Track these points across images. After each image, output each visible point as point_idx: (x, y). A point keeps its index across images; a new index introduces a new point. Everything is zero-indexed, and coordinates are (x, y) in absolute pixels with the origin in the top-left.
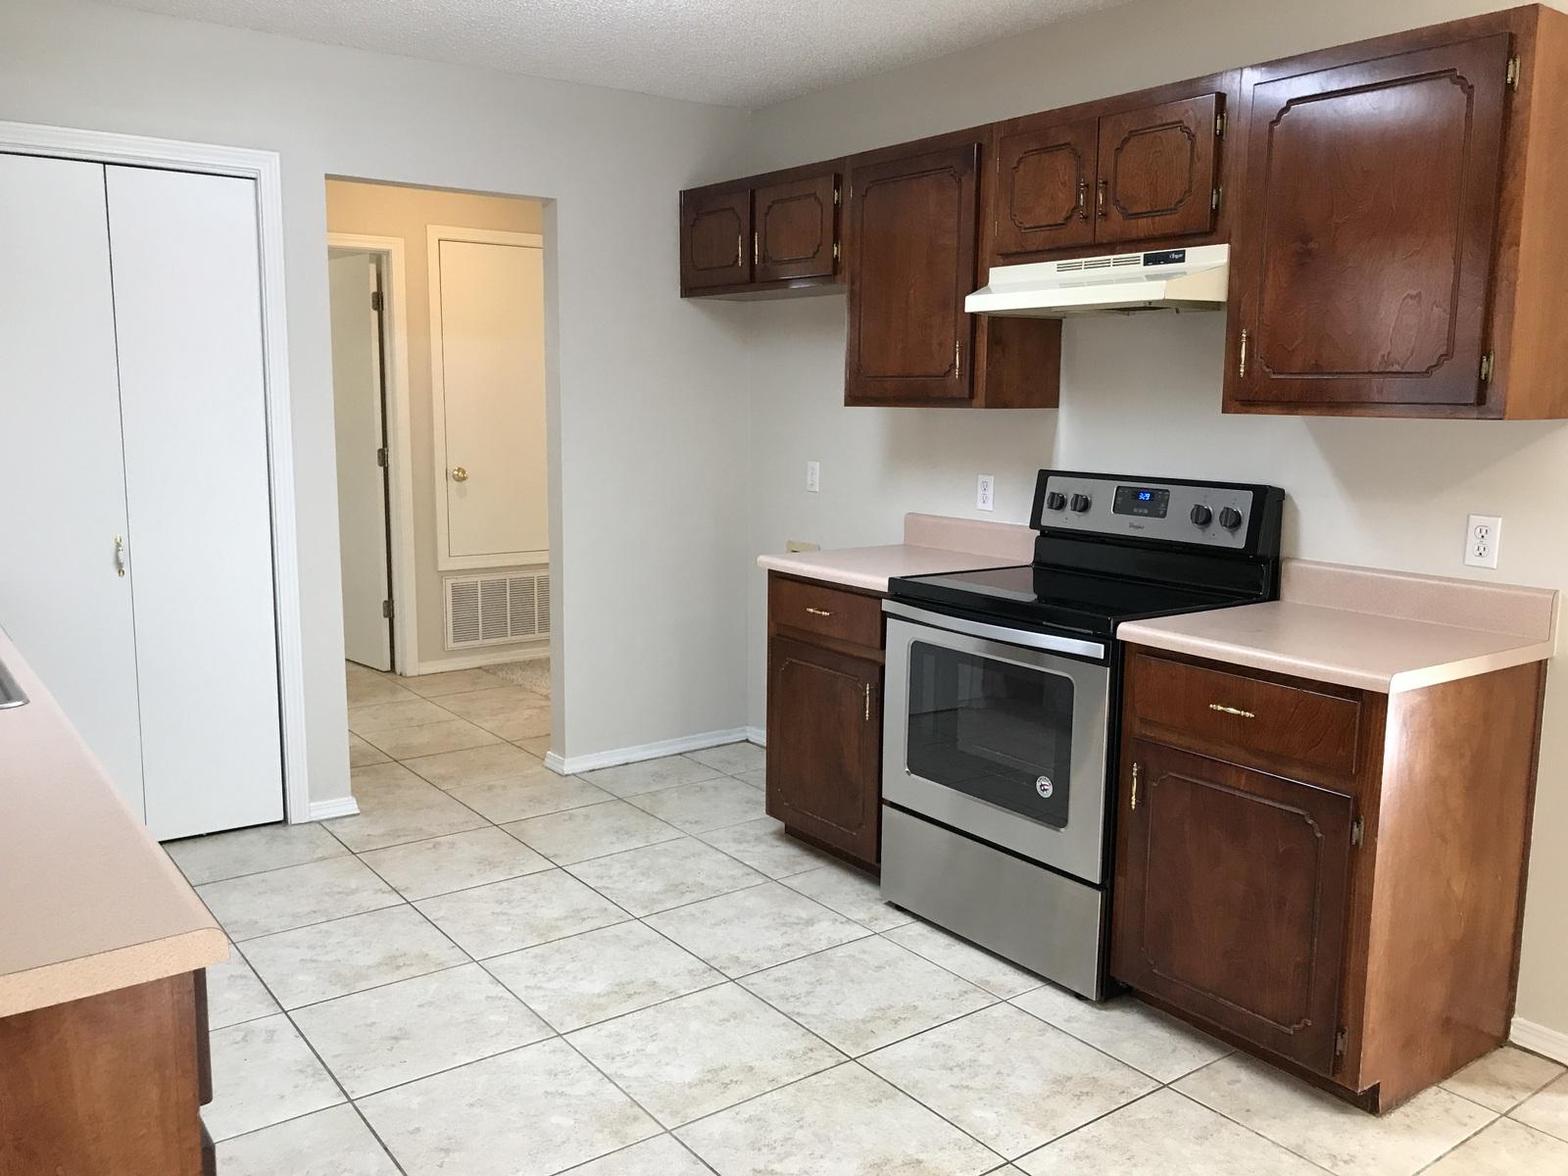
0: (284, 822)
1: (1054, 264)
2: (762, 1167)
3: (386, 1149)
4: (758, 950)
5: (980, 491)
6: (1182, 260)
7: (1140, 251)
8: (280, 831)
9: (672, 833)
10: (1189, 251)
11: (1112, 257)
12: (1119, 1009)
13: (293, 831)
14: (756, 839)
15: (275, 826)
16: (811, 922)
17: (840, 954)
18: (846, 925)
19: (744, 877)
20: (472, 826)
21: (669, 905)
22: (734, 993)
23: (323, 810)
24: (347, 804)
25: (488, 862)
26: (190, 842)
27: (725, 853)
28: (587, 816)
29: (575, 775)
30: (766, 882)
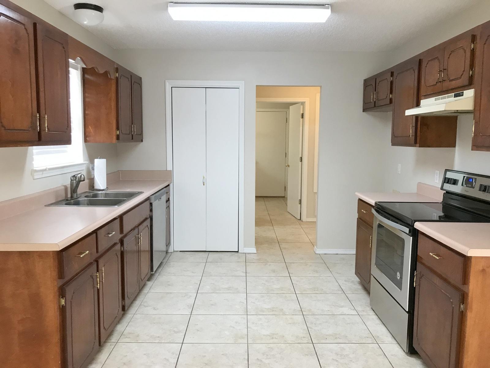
0: (238, 252)
1: (434, 98)
2: (260, 359)
3: (188, 326)
4: (319, 310)
5: (436, 175)
6: (463, 95)
7: (453, 93)
8: (236, 254)
9: (330, 274)
10: (464, 92)
11: (447, 95)
12: (414, 357)
13: (239, 254)
14: (352, 282)
15: (235, 252)
16: (342, 307)
17: (341, 317)
18: (352, 310)
19: (337, 290)
20: (279, 262)
21: (307, 293)
22: (300, 318)
23: (247, 250)
24: (254, 250)
25: (274, 271)
26: (215, 252)
27: (338, 283)
28: (311, 265)
29: (319, 254)
30: (342, 293)
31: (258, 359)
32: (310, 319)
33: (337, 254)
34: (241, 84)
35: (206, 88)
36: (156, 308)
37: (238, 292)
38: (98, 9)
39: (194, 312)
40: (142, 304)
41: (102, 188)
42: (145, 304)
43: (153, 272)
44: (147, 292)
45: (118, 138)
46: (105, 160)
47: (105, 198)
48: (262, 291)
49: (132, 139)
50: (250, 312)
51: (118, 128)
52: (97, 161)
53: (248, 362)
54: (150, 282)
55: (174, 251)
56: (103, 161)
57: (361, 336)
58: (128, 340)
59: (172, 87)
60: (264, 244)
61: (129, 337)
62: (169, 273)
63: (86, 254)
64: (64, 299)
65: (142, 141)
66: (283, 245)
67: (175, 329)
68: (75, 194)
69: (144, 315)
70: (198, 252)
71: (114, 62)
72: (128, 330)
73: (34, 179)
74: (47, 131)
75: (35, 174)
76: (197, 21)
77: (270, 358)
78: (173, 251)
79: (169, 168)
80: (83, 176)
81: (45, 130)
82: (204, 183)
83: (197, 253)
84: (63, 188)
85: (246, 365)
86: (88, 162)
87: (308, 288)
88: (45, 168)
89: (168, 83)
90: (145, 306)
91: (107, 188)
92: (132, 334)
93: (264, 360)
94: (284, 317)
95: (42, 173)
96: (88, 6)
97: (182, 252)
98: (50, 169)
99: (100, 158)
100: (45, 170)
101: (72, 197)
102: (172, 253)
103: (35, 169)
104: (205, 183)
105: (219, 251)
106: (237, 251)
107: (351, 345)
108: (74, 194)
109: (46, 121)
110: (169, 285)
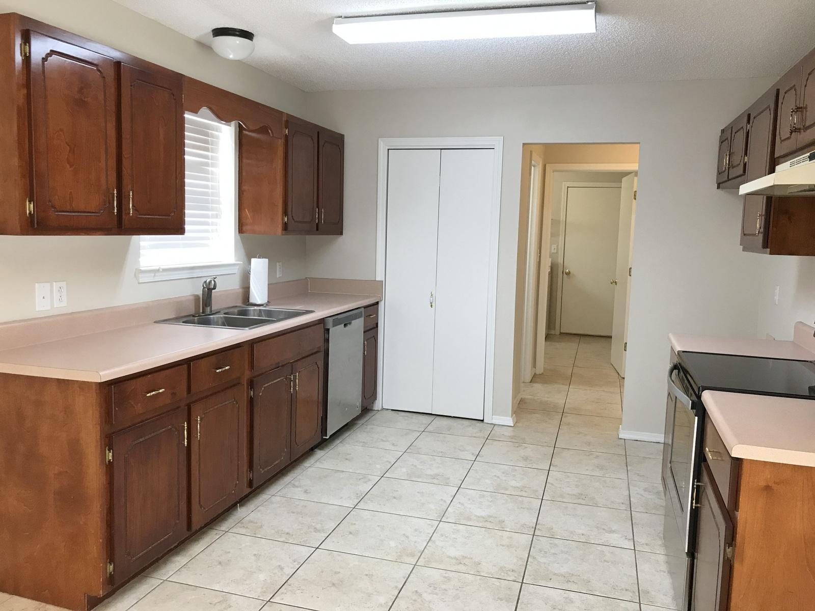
0: (483, 421)
1: (789, 163)
2: (420, 591)
4: (566, 530)
7: (809, 152)
8: (479, 424)
9: (623, 476)
11: (802, 156)
13: (483, 424)
15: (478, 422)
16: (612, 532)
17: (598, 548)
18: (626, 541)
19: (619, 503)
20: (545, 444)
21: (564, 500)
22: (525, 539)
23: (498, 420)
24: (509, 421)
25: (526, 459)
26: (445, 418)
27: (629, 492)
28: (597, 457)
29: (625, 440)
30: (626, 510)
31: (416, 591)
32: (542, 543)
33: (658, 443)
34: (497, 142)
35: (441, 149)
36: (308, 491)
37: (447, 484)
38: (247, 35)
39: (361, 506)
40: (292, 482)
41: (259, 302)
42: (297, 484)
43: (326, 436)
44: (309, 465)
45: (285, 227)
46: (267, 260)
47: (259, 316)
48: (487, 488)
49: (317, 230)
50: (447, 518)
51: (285, 213)
52: (254, 261)
53: (399, 592)
54: (321, 451)
55: (383, 409)
56: (265, 261)
57: (617, 586)
58: (243, 531)
59: (389, 149)
60: (534, 413)
61: (247, 527)
62: (357, 442)
63: (160, 393)
64: (111, 452)
65: (341, 233)
66: (568, 419)
67: (319, 526)
68: (209, 308)
69: (285, 499)
70: (419, 414)
71: (281, 113)
72: (252, 516)
73: (139, 283)
74: (131, 215)
75: (140, 275)
76: (397, 43)
77: (437, 594)
78: (380, 408)
79: (379, 277)
80: (213, 282)
81: (130, 213)
82: (431, 303)
83: (415, 415)
84: (192, 298)
85: (392, 597)
86: (242, 263)
87: (570, 493)
88: (157, 268)
89: (382, 143)
90: (294, 486)
91: (268, 302)
92: (254, 523)
93: (425, 595)
94: (500, 533)
95: (153, 275)
96: (230, 32)
97: (394, 412)
98: (165, 270)
99: (259, 258)
100: (158, 270)
101: (203, 313)
102: (379, 411)
103: (141, 268)
104: (433, 304)
105: (452, 416)
106: (482, 419)
107: (589, 597)
108: (206, 308)
109: (131, 200)
110: (347, 459)
